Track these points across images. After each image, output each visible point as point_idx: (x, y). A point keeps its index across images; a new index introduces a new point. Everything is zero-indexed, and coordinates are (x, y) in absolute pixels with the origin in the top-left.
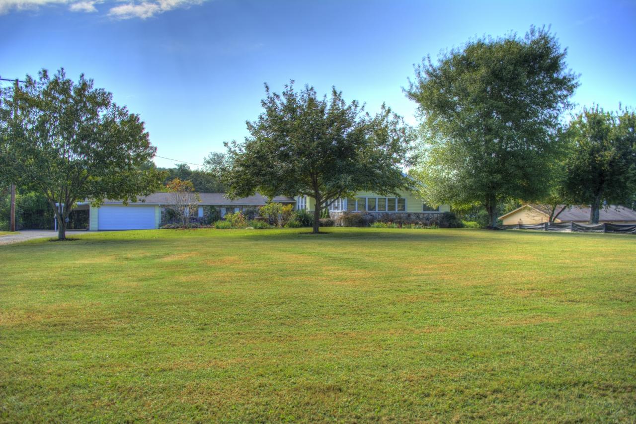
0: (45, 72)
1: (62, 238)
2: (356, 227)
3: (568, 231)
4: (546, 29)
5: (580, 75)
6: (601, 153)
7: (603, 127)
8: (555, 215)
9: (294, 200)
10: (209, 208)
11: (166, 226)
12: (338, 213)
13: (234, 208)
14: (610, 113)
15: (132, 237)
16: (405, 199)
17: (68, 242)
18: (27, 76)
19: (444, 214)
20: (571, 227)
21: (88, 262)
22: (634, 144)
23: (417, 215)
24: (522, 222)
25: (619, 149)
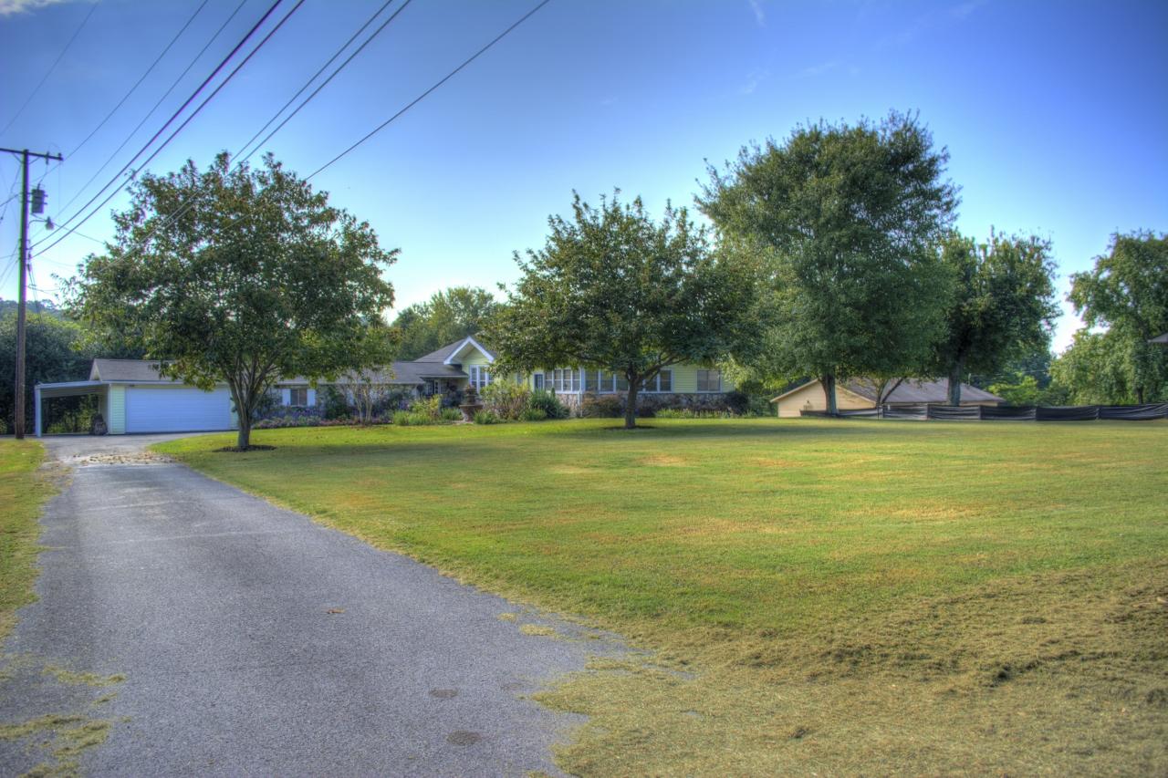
1: (245, 446)
3: (923, 417)
4: (913, 116)
5: (960, 188)
6: (970, 300)
7: (968, 260)
9: (465, 374)
10: (326, 389)
12: (568, 395)
14: (970, 239)
16: (670, 372)
19: (729, 394)
20: (926, 412)
22: (1018, 287)
23: (689, 396)
24: (811, 407)
25: (995, 295)
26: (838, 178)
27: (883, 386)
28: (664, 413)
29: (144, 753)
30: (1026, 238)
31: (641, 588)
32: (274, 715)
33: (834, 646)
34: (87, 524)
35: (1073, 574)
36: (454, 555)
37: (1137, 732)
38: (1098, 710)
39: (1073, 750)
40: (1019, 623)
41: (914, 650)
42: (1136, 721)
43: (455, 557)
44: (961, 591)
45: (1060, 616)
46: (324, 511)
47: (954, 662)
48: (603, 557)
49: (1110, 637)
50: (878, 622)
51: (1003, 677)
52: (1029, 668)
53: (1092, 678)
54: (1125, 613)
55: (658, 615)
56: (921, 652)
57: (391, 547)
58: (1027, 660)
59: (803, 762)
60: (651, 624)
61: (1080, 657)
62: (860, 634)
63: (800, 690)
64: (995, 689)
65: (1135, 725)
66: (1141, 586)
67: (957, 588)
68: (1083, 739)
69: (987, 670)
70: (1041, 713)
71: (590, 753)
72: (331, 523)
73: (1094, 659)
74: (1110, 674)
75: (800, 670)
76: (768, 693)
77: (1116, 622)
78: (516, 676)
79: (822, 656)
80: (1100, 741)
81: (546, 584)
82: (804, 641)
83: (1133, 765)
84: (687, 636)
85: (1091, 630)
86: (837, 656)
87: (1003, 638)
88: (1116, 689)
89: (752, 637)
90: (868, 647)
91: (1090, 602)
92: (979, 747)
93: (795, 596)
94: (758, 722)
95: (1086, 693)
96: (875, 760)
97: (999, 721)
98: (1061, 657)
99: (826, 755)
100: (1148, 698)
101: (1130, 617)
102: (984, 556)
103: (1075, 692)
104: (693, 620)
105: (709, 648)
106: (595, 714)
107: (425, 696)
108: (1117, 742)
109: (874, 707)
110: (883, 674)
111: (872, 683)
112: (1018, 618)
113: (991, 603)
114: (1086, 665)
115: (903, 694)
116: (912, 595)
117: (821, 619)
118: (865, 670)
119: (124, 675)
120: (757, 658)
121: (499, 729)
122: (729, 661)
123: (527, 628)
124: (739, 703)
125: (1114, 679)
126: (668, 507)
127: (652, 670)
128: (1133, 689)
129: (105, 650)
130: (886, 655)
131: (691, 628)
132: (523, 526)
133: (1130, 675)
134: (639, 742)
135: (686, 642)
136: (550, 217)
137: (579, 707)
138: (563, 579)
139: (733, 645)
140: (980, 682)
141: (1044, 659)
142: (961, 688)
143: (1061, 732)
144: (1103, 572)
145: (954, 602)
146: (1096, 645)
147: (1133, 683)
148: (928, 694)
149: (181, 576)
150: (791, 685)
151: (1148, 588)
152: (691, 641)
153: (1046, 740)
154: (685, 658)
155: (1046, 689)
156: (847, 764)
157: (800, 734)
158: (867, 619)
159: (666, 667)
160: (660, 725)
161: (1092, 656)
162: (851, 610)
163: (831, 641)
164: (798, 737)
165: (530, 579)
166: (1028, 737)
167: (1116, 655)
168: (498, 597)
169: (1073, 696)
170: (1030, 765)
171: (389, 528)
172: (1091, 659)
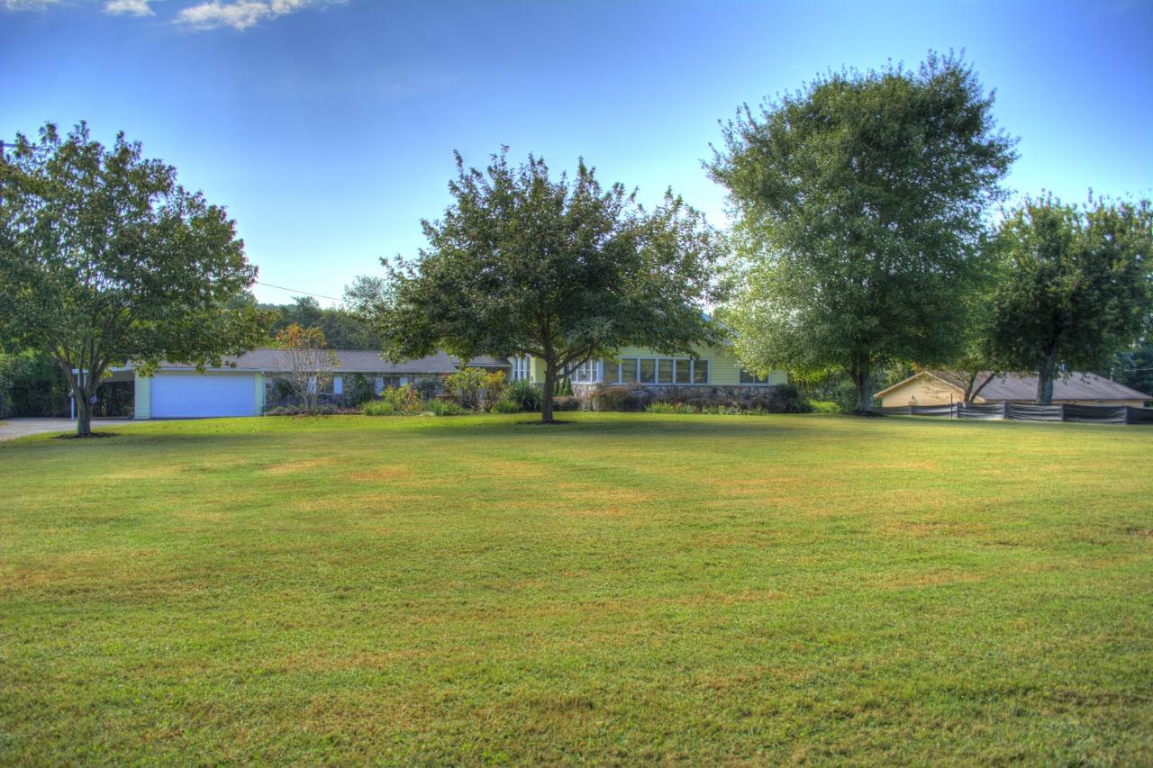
2: (620, 411)
3: (998, 418)
4: (957, 57)
5: (1018, 140)
6: (1056, 279)
7: (1061, 232)
8: (974, 390)
11: (275, 411)
12: (588, 386)
13: (398, 379)
15: (213, 431)
16: (706, 362)
17: (95, 441)
18: (19, 135)
19: (777, 387)
20: (1002, 411)
21: (133, 477)
22: (1115, 262)
23: (729, 390)
25: (1088, 271)
27: (974, 379)
30: (1135, 202)
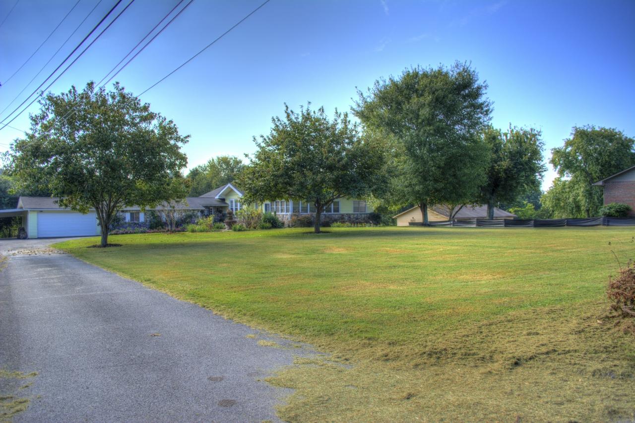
0: (92, 83)
1: (105, 244)
3: (474, 226)
4: (468, 64)
5: (493, 103)
6: (499, 163)
7: (497, 142)
9: (226, 204)
10: (150, 212)
12: (283, 215)
14: (499, 130)
16: (338, 202)
19: (370, 214)
20: (475, 223)
22: (524, 156)
23: (349, 215)
24: (414, 220)
25: (512, 160)
26: (429, 98)
27: (453, 209)
28: (335, 224)
29: (48, 415)
30: (528, 129)
31: (323, 320)
32: (122, 392)
33: (427, 349)
34: (16, 289)
35: (553, 309)
36: (221, 303)
37: (586, 392)
38: (566, 381)
39: (553, 402)
40: (524, 335)
41: (470, 350)
42: (587, 386)
43: (222, 304)
44: (494, 319)
45: (547, 331)
46: (149, 280)
47: (491, 357)
48: (303, 303)
49: (572, 342)
50: (451, 335)
51: (516, 364)
52: (530, 359)
53: (564, 364)
54: (580, 329)
55: (333, 334)
56: (473, 352)
57: (187, 299)
58: (530, 354)
59: (410, 412)
60: (329, 339)
61: (557, 353)
62: (441, 342)
63: (409, 373)
64: (512, 370)
65: (586, 388)
66: (589, 314)
67: (492, 317)
68: (559, 396)
69: (508, 360)
70: (537, 383)
71: (296, 410)
72: (153, 286)
73: (565, 354)
74: (573, 361)
75: (409, 362)
76: (392, 375)
77: (576, 334)
78: (256, 369)
79: (421, 355)
80: (567, 397)
81: (272, 318)
82: (411, 346)
83: (585, 410)
84: (348, 345)
85: (563, 338)
86: (429, 354)
87: (517, 343)
88: (576, 369)
89: (383, 345)
90: (445, 350)
91: (562, 323)
92: (504, 402)
93: (406, 323)
94: (387, 391)
95: (560, 372)
96: (449, 410)
97: (515, 387)
98: (547, 353)
99: (423, 408)
100: (593, 374)
101: (583, 331)
102: (506, 299)
103: (554, 371)
104: (351, 336)
105: (360, 351)
106: (299, 388)
107: (205, 380)
108: (577, 398)
109: (449, 381)
110: (453, 363)
111: (447, 368)
112: (525, 332)
113: (510, 324)
114: (560, 357)
115: (464, 374)
116: (469, 321)
117: (420, 335)
118: (444, 362)
119: (37, 373)
120: (386, 356)
121: (247, 398)
122: (371, 358)
123: (261, 342)
124: (376, 381)
125: (575, 364)
126: (338, 275)
127: (330, 364)
128: (585, 369)
129: (27, 358)
130: (455, 354)
131: (350, 341)
132: (259, 287)
133: (583, 362)
134: (323, 403)
135: (348, 348)
136: (273, 118)
137: (290, 385)
138: (281, 315)
139: (373, 349)
140: (505, 367)
141: (538, 354)
142: (495, 370)
143: (547, 392)
144: (569, 307)
145: (491, 324)
146: (565, 346)
147: (585, 366)
148: (477, 374)
149: (69, 316)
150: (405, 371)
151: (593, 316)
152: (351, 348)
153: (539, 397)
154: (347, 357)
155: (539, 370)
156: (434, 412)
157: (409, 397)
158: (444, 335)
159: (337, 362)
160: (334, 393)
161: (563, 352)
162: (436, 330)
163: (425, 347)
164: (408, 398)
165: (263, 316)
166: (530, 396)
167: (576, 351)
168: (245, 326)
169: (553, 373)
170: (531, 411)
171: (185, 288)
172: (562, 354)
